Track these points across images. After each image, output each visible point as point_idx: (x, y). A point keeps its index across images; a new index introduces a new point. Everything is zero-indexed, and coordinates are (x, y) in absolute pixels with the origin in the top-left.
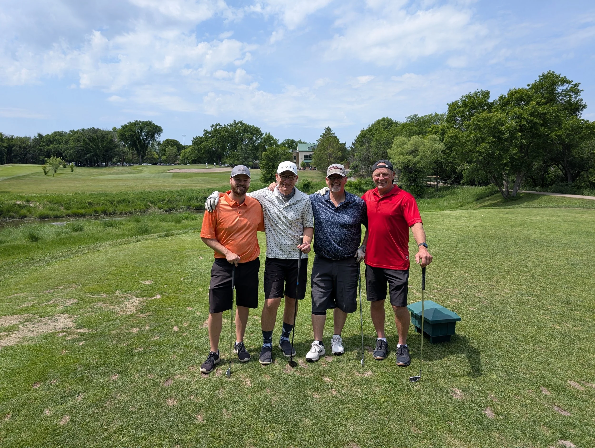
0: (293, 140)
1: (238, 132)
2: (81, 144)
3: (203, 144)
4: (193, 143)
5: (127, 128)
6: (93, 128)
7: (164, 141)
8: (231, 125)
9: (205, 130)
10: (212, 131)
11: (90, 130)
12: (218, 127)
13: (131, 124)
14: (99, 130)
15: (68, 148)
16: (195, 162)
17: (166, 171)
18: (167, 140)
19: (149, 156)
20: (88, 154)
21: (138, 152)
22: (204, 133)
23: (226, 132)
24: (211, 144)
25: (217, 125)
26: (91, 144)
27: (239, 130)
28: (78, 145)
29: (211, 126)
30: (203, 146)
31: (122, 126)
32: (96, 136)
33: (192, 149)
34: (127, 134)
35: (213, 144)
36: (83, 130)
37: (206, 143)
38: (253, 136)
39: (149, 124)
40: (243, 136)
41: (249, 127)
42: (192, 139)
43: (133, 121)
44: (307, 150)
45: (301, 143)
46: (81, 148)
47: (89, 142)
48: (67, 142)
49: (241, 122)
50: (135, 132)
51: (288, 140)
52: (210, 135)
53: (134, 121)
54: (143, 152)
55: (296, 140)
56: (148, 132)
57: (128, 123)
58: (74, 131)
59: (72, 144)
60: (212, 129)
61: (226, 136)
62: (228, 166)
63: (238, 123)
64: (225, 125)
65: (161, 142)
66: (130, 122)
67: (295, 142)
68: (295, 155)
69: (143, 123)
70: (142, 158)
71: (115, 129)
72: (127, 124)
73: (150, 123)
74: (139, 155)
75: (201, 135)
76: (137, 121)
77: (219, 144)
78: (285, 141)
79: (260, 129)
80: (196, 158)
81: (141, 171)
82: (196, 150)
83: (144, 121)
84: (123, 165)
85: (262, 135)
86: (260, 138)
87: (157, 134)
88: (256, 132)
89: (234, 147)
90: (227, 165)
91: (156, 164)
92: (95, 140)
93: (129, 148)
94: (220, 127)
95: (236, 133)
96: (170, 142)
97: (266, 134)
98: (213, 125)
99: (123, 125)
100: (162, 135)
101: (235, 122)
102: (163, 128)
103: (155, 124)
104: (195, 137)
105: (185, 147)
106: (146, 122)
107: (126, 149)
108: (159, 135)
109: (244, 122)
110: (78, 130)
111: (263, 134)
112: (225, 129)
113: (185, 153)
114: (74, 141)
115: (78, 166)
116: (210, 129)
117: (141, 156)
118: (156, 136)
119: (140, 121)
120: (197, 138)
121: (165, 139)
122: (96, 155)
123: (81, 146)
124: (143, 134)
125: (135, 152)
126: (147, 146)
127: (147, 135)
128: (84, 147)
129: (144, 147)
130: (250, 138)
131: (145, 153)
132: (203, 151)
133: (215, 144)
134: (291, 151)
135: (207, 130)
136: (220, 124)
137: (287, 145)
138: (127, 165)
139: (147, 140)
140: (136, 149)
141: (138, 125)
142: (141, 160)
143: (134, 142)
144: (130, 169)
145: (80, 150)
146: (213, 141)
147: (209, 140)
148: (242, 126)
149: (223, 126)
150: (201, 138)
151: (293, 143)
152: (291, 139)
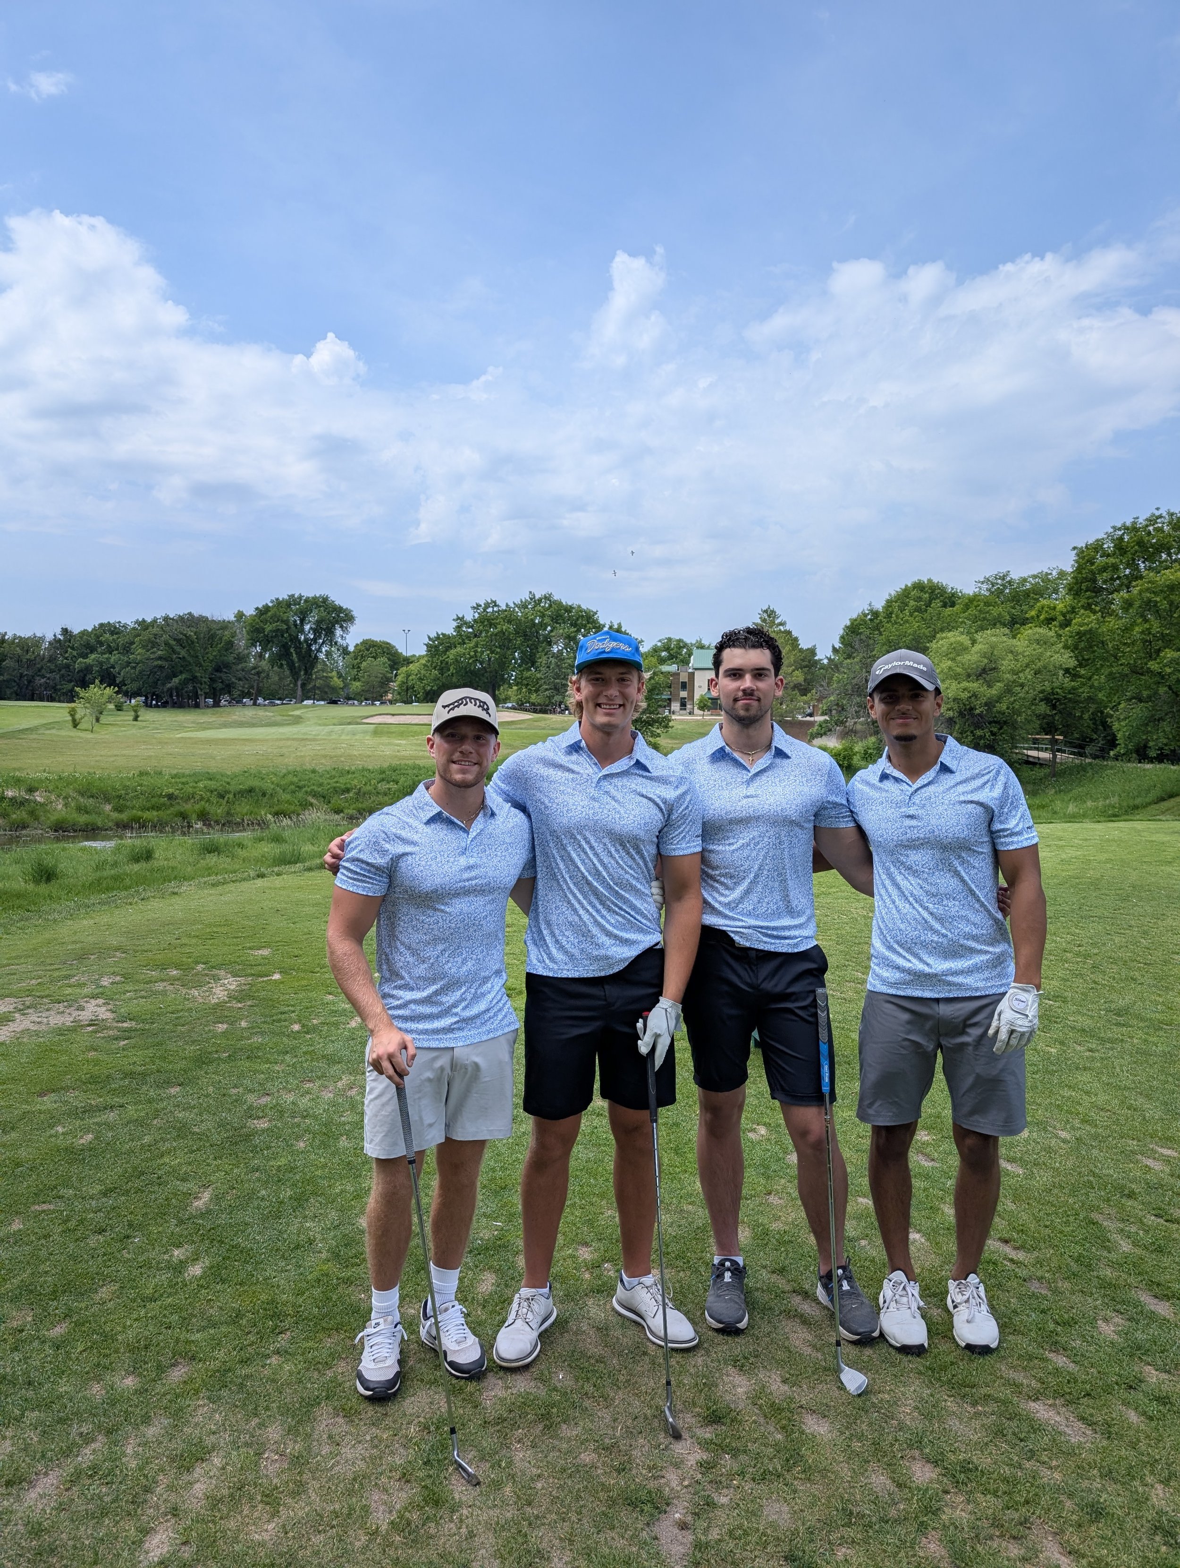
0: (680, 641)
1: (541, 623)
2: (160, 652)
3: (452, 651)
4: (428, 651)
5: (270, 614)
6: (190, 614)
7: (357, 645)
8: (524, 606)
9: (458, 618)
10: (475, 621)
11: (181, 618)
12: (490, 610)
13: (279, 603)
14: (203, 620)
15: (128, 663)
17: (359, 720)
18: (365, 642)
19: (319, 683)
20: (175, 676)
21: (295, 673)
22: (455, 624)
23: (509, 622)
24: (472, 654)
25: (487, 605)
26: (183, 653)
27: (543, 616)
28: (152, 656)
29: (474, 608)
30: (451, 657)
31: (257, 609)
32: (195, 633)
33: (425, 665)
34: (268, 628)
35: (476, 652)
36: (166, 619)
37: (459, 649)
38: (579, 631)
39: (322, 603)
40: (551, 631)
41: (568, 609)
42: (427, 641)
43: (283, 596)
45: (701, 647)
46: (159, 662)
47: (178, 648)
48: (127, 649)
49: (547, 598)
50: (286, 622)
51: (670, 639)
52: (470, 630)
53: (286, 597)
54: (306, 674)
55: (690, 639)
56: (318, 622)
57: (272, 601)
58: (144, 621)
59: (139, 653)
60: (477, 615)
61: (510, 633)
62: (513, 708)
63: (540, 600)
64: (507, 605)
65: (351, 648)
66: (277, 599)
67: (685, 645)
68: (684, 678)
69: (306, 601)
70: (303, 686)
71: (240, 615)
72: (270, 605)
73: (325, 599)
74: (296, 681)
75: (449, 629)
76: (293, 596)
77: (492, 652)
78: (659, 644)
79: (595, 613)
80: (435, 688)
81: (298, 720)
82: (435, 668)
83: (311, 595)
84: (255, 704)
87: (342, 627)
88: (587, 620)
89: (530, 660)
90: (510, 705)
91: (334, 702)
92: (193, 642)
93: (272, 661)
94: (495, 609)
95: (534, 624)
96: (374, 646)
98: (479, 605)
99: (260, 606)
100: (352, 629)
101: (533, 598)
102: (354, 613)
103: (337, 603)
104: (433, 635)
105: (408, 661)
106: (315, 598)
107: (264, 665)
108: (344, 629)
109: (556, 597)
110: (155, 621)
112: (508, 616)
113: (408, 676)
114: (143, 647)
115: (151, 706)
116: (470, 616)
117: (299, 683)
118: (338, 632)
119: (300, 597)
120: (438, 638)
121: (359, 641)
122: (194, 679)
123: (160, 658)
124: (307, 627)
125: (287, 672)
126: (316, 658)
127: (316, 631)
128: (166, 660)
129: (309, 660)
130: (571, 639)
131: (311, 675)
132: (451, 668)
133: (482, 652)
134: (673, 668)
135: (463, 617)
136: (495, 602)
137: (663, 654)
138: (265, 705)
139: (315, 642)
140: (288, 664)
141: (295, 605)
142: (299, 692)
143: (285, 648)
144: (272, 714)
145: (156, 666)
146: (476, 646)
147: (467, 641)
148: (550, 606)
149: (504, 608)
150: (449, 637)
151: (680, 648)
152: (676, 637)
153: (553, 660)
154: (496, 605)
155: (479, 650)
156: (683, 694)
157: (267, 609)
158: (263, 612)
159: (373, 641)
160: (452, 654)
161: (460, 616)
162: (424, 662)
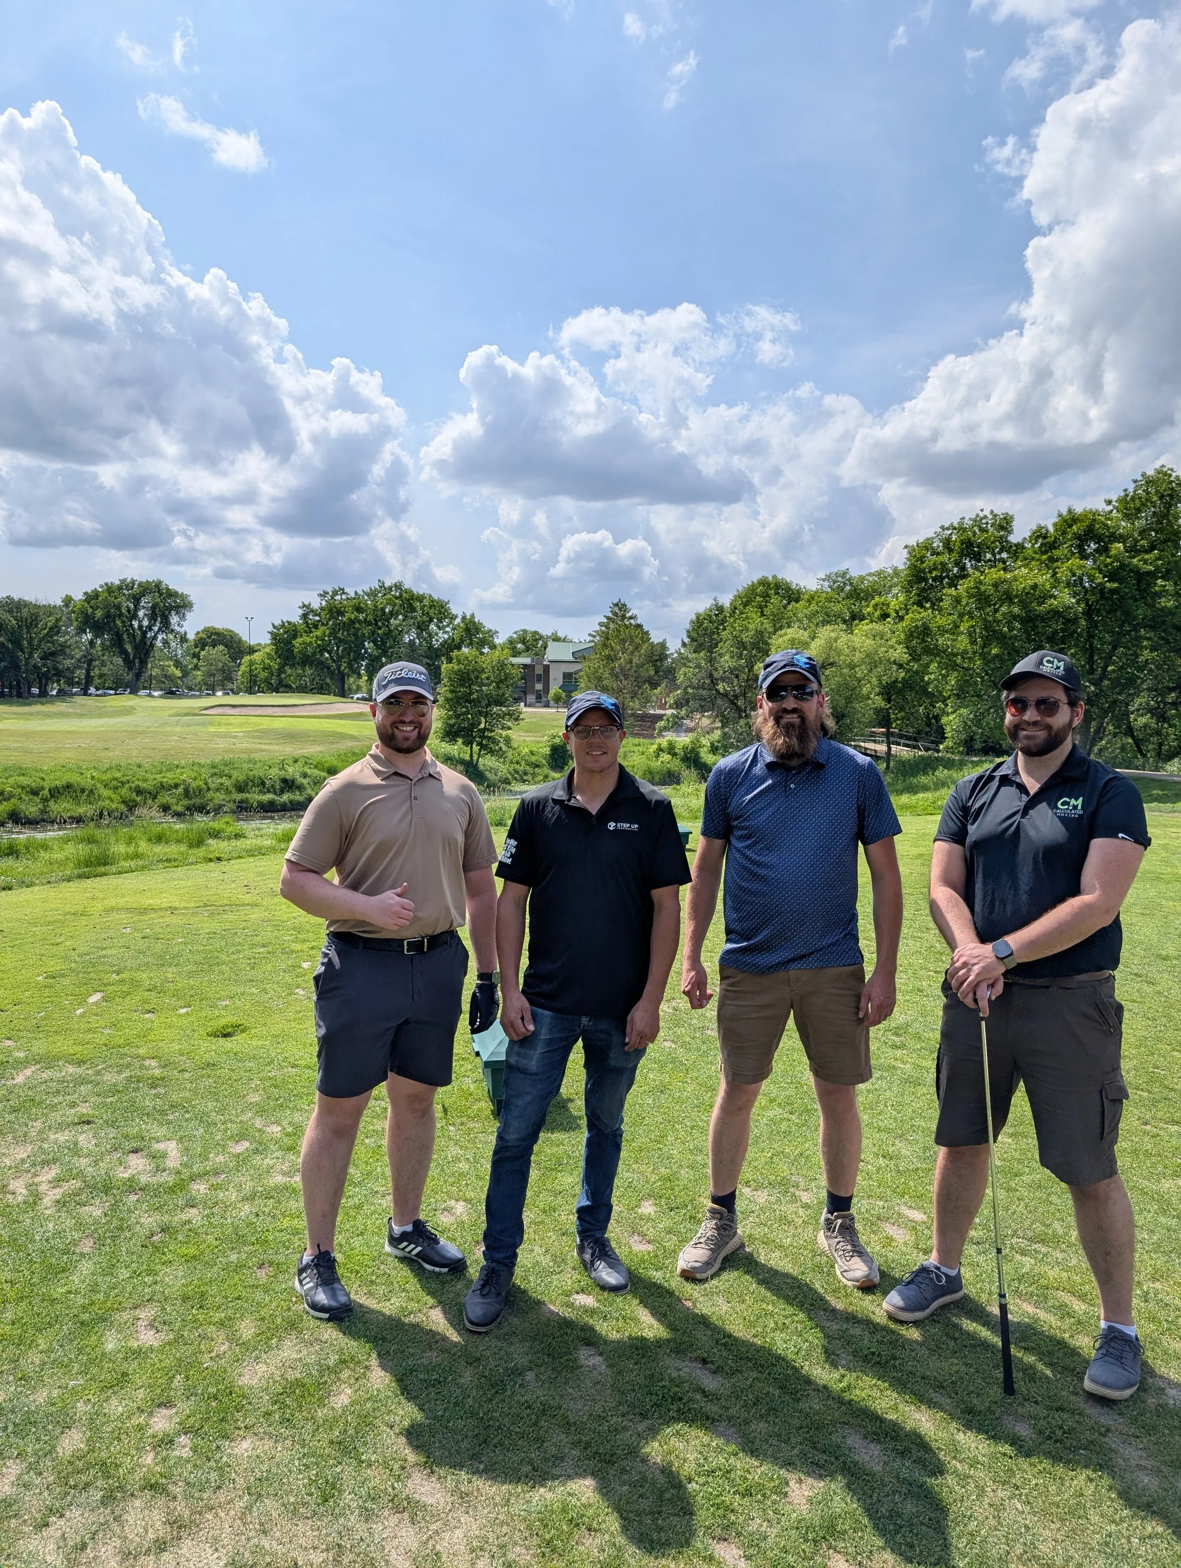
0: (536, 633)
1: (391, 612)
3: (300, 640)
4: (273, 639)
5: (99, 599)
6: (8, 597)
7: (198, 633)
8: (373, 594)
9: (304, 606)
10: (322, 609)
12: (338, 598)
13: (109, 589)
14: (24, 604)
16: (276, 686)
17: (197, 712)
18: (206, 630)
19: (156, 672)
21: (128, 661)
22: (301, 612)
23: (359, 610)
24: (319, 642)
25: (335, 593)
26: (2, 639)
27: (393, 604)
29: (321, 595)
30: (297, 645)
31: (86, 593)
32: (17, 619)
33: (269, 654)
34: (98, 614)
35: (323, 641)
37: (305, 637)
38: (431, 620)
39: (156, 588)
40: (403, 620)
41: (420, 598)
42: (271, 629)
43: (114, 580)
44: (571, 658)
45: (557, 639)
49: (398, 586)
50: (118, 607)
51: (525, 631)
52: (317, 618)
53: (118, 582)
54: (140, 663)
55: (546, 631)
56: (153, 608)
57: (101, 586)
60: (324, 603)
61: (359, 621)
63: (390, 589)
64: (356, 593)
65: (191, 636)
66: (106, 584)
67: (541, 637)
68: (539, 670)
69: (140, 585)
70: (138, 675)
71: (68, 601)
72: (100, 589)
73: (158, 585)
74: (130, 669)
75: (295, 617)
76: (125, 580)
77: (341, 641)
78: (515, 636)
79: (447, 603)
81: (129, 711)
82: (279, 657)
83: (144, 580)
84: (86, 694)
85: (454, 618)
86: (448, 625)
87: (178, 613)
88: (439, 610)
89: (381, 650)
90: (359, 696)
91: (172, 693)
92: (13, 628)
93: (104, 648)
94: (344, 597)
95: (384, 613)
96: (216, 634)
97: (464, 618)
98: (326, 593)
99: (89, 591)
100: (189, 615)
101: (382, 586)
102: (193, 599)
103: (172, 588)
104: (278, 623)
105: (252, 650)
106: (148, 582)
107: (97, 652)
108: (183, 618)
109: (407, 585)
111: (456, 617)
112: (357, 603)
113: (251, 665)
116: (316, 604)
117: (134, 671)
118: (174, 619)
119: (133, 581)
120: (283, 626)
121: (200, 628)
124: (141, 614)
125: (120, 661)
126: (152, 645)
127: (153, 617)
129: (144, 649)
130: (422, 627)
131: (146, 663)
132: (297, 658)
133: (330, 641)
134: (527, 661)
135: (310, 605)
136: (343, 590)
137: (519, 646)
138: (97, 695)
139: (151, 629)
140: (120, 653)
141: (127, 589)
142: (133, 682)
143: (117, 635)
146: (324, 635)
147: (313, 630)
148: (401, 594)
149: (353, 595)
150: (295, 625)
151: (536, 640)
152: (531, 628)
153: (404, 650)
154: (344, 593)
155: (327, 639)
156: (539, 686)
157: (96, 593)
158: (91, 597)
159: (214, 629)
160: (297, 642)
161: (306, 603)
162: (268, 650)
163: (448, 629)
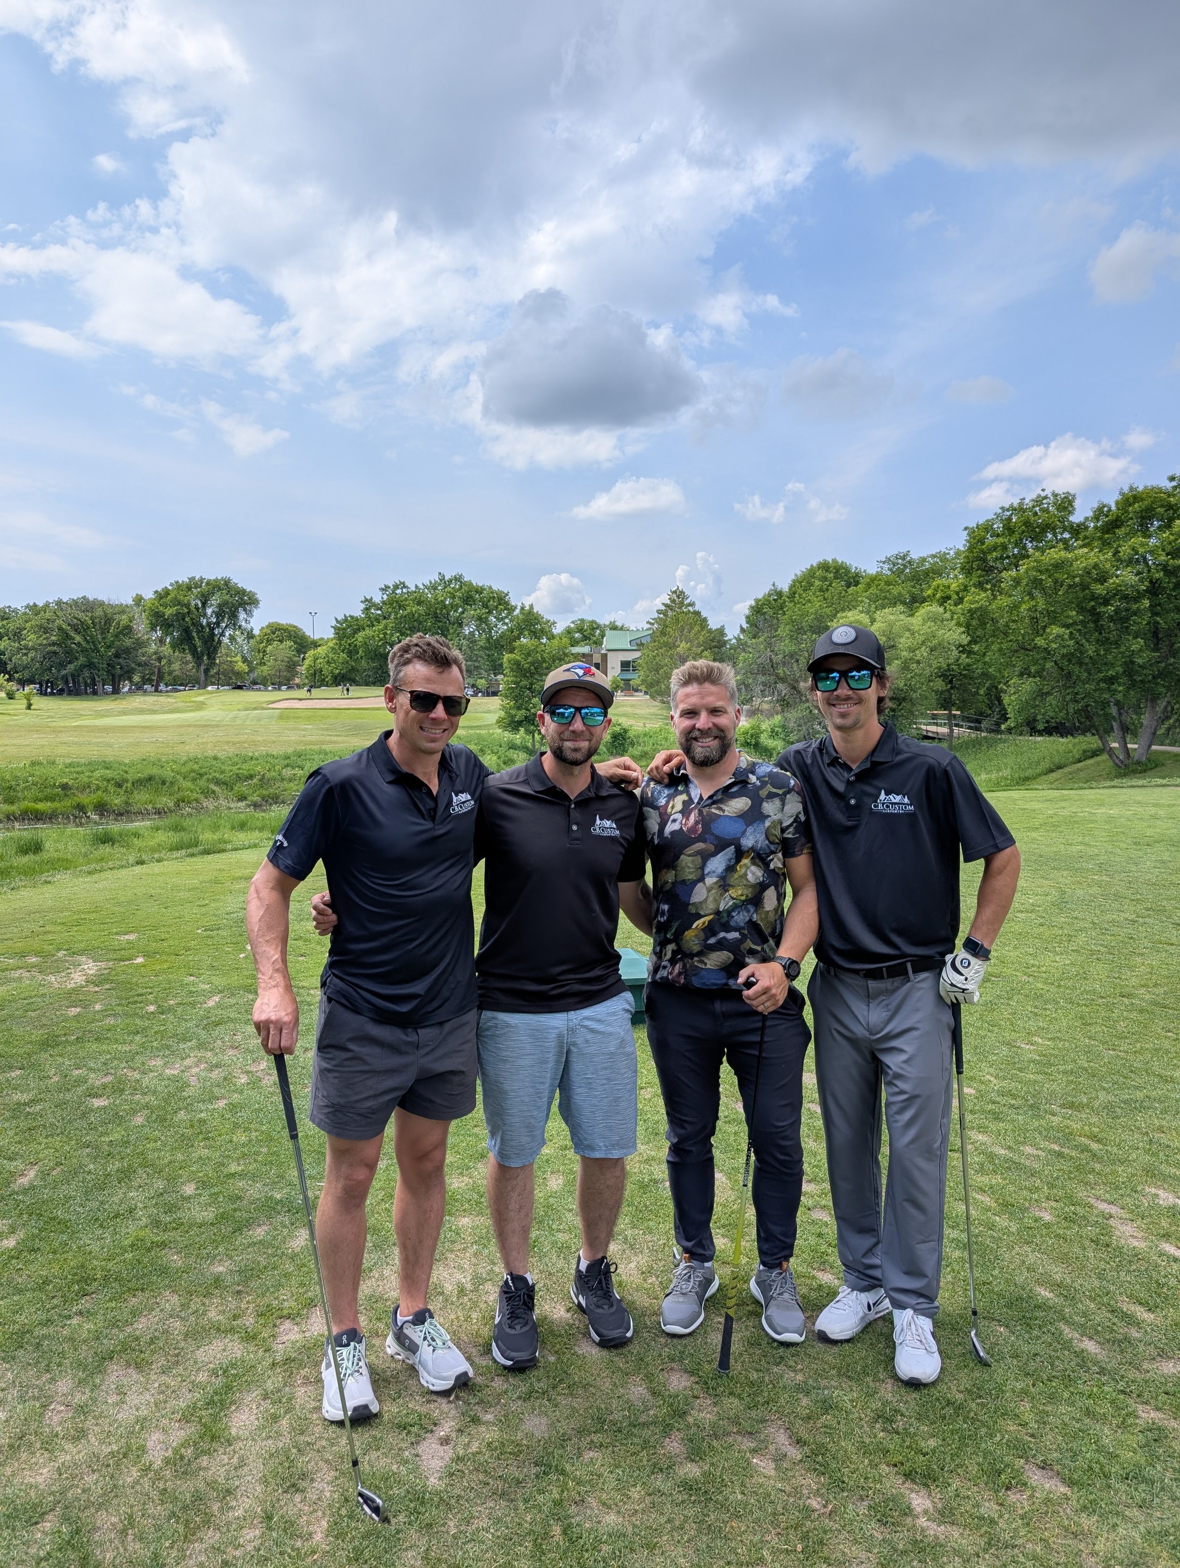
0: (593, 622)
1: (451, 605)
2: (53, 638)
4: (336, 634)
5: (169, 597)
6: (84, 597)
7: (263, 628)
8: (433, 587)
9: (366, 600)
10: (384, 603)
11: (75, 602)
12: (399, 591)
13: (179, 586)
14: (101, 604)
15: (19, 649)
16: (340, 680)
17: (265, 705)
18: (270, 626)
19: (223, 668)
20: (70, 662)
21: (197, 658)
22: (363, 606)
23: (419, 603)
24: (381, 636)
25: (396, 587)
26: (78, 638)
27: (453, 597)
28: (45, 642)
29: (382, 589)
30: (360, 639)
31: (156, 592)
32: (92, 618)
33: (333, 649)
34: (169, 612)
35: (385, 634)
36: (59, 603)
37: (368, 632)
38: (490, 612)
39: (225, 586)
40: (463, 613)
41: (480, 591)
42: (334, 623)
43: (183, 578)
44: (629, 647)
45: (614, 627)
46: (53, 648)
47: (72, 634)
48: (17, 635)
49: (458, 579)
50: (188, 606)
51: (582, 621)
52: (379, 612)
53: (187, 580)
54: (209, 658)
55: (604, 620)
56: (220, 606)
57: (171, 585)
58: (35, 605)
59: (31, 639)
60: (385, 597)
61: (420, 615)
63: (450, 581)
64: (416, 587)
65: (257, 632)
66: (177, 582)
67: (598, 627)
68: (597, 659)
69: (208, 584)
70: (206, 671)
71: (139, 600)
72: (170, 588)
73: (227, 582)
74: (199, 665)
75: (357, 611)
76: (194, 578)
78: (572, 625)
79: (507, 594)
80: (343, 671)
81: (200, 706)
82: (343, 651)
83: (212, 578)
84: (156, 690)
85: (511, 609)
86: (506, 617)
87: (245, 610)
88: (499, 602)
91: (240, 688)
92: (88, 627)
93: (174, 646)
94: (405, 590)
95: (445, 606)
96: (280, 629)
97: (522, 608)
98: (387, 587)
99: (160, 590)
100: (256, 612)
101: (442, 578)
102: (259, 596)
103: (239, 586)
104: (340, 617)
105: (315, 644)
106: (216, 580)
107: (166, 650)
108: (249, 613)
109: (466, 579)
110: (47, 605)
111: (516, 608)
112: (418, 596)
113: (315, 659)
114: (35, 632)
115: (46, 694)
116: (378, 598)
117: (203, 668)
118: (242, 615)
119: (202, 579)
120: (346, 620)
121: (266, 624)
122: (90, 665)
123: (54, 644)
124: (209, 611)
125: (189, 657)
126: (220, 642)
127: (219, 615)
128: (59, 645)
129: (211, 645)
130: (482, 619)
131: (215, 659)
132: (360, 651)
133: (392, 635)
134: (586, 649)
135: (372, 598)
136: (403, 583)
137: (577, 635)
138: (167, 692)
139: (218, 626)
140: (190, 650)
141: (196, 588)
142: (203, 678)
143: (186, 631)
144: (174, 701)
145: (48, 653)
146: (386, 628)
147: (375, 623)
148: (461, 587)
149: (413, 589)
150: (357, 620)
151: (593, 629)
152: (589, 618)
153: (464, 642)
154: (404, 587)
155: (389, 632)
157: (167, 592)
158: (162, 596)
159: (279, 624)
160: (360, 636)
161: (368, 598)
162: (332, 645)
163: (507, 621)
